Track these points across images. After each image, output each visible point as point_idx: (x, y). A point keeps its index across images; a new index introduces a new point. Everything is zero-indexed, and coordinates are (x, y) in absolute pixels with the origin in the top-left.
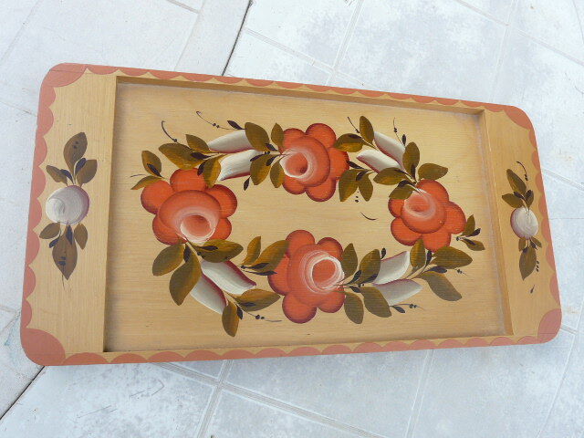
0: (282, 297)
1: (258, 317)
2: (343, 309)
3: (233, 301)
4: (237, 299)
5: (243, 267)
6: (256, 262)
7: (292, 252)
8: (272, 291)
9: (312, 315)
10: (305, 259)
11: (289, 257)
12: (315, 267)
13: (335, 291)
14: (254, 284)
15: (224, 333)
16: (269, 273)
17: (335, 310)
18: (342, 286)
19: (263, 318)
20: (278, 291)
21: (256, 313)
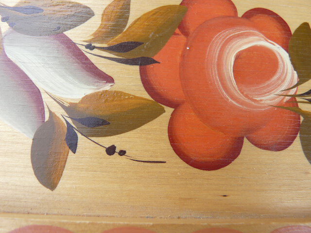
0: (169, 111)
1: (111, 151)
2: (297, 143)
3: (60, 112)
4: (71, 109)
5: (90, 47)
6: (118, 39)
7: (192, 27)
8: (147, 96)
9: (233, 152)
10: (218, 40)
11: (186, 34)
12: (238, 57)
13: (280, 106)
14: (110, 79)
15: (32, 180)
16: (144, 63)
17: (282, 146)
18: (294, 97)
19: (122, 153)
20: (160, 98)
21: (108, 141)
